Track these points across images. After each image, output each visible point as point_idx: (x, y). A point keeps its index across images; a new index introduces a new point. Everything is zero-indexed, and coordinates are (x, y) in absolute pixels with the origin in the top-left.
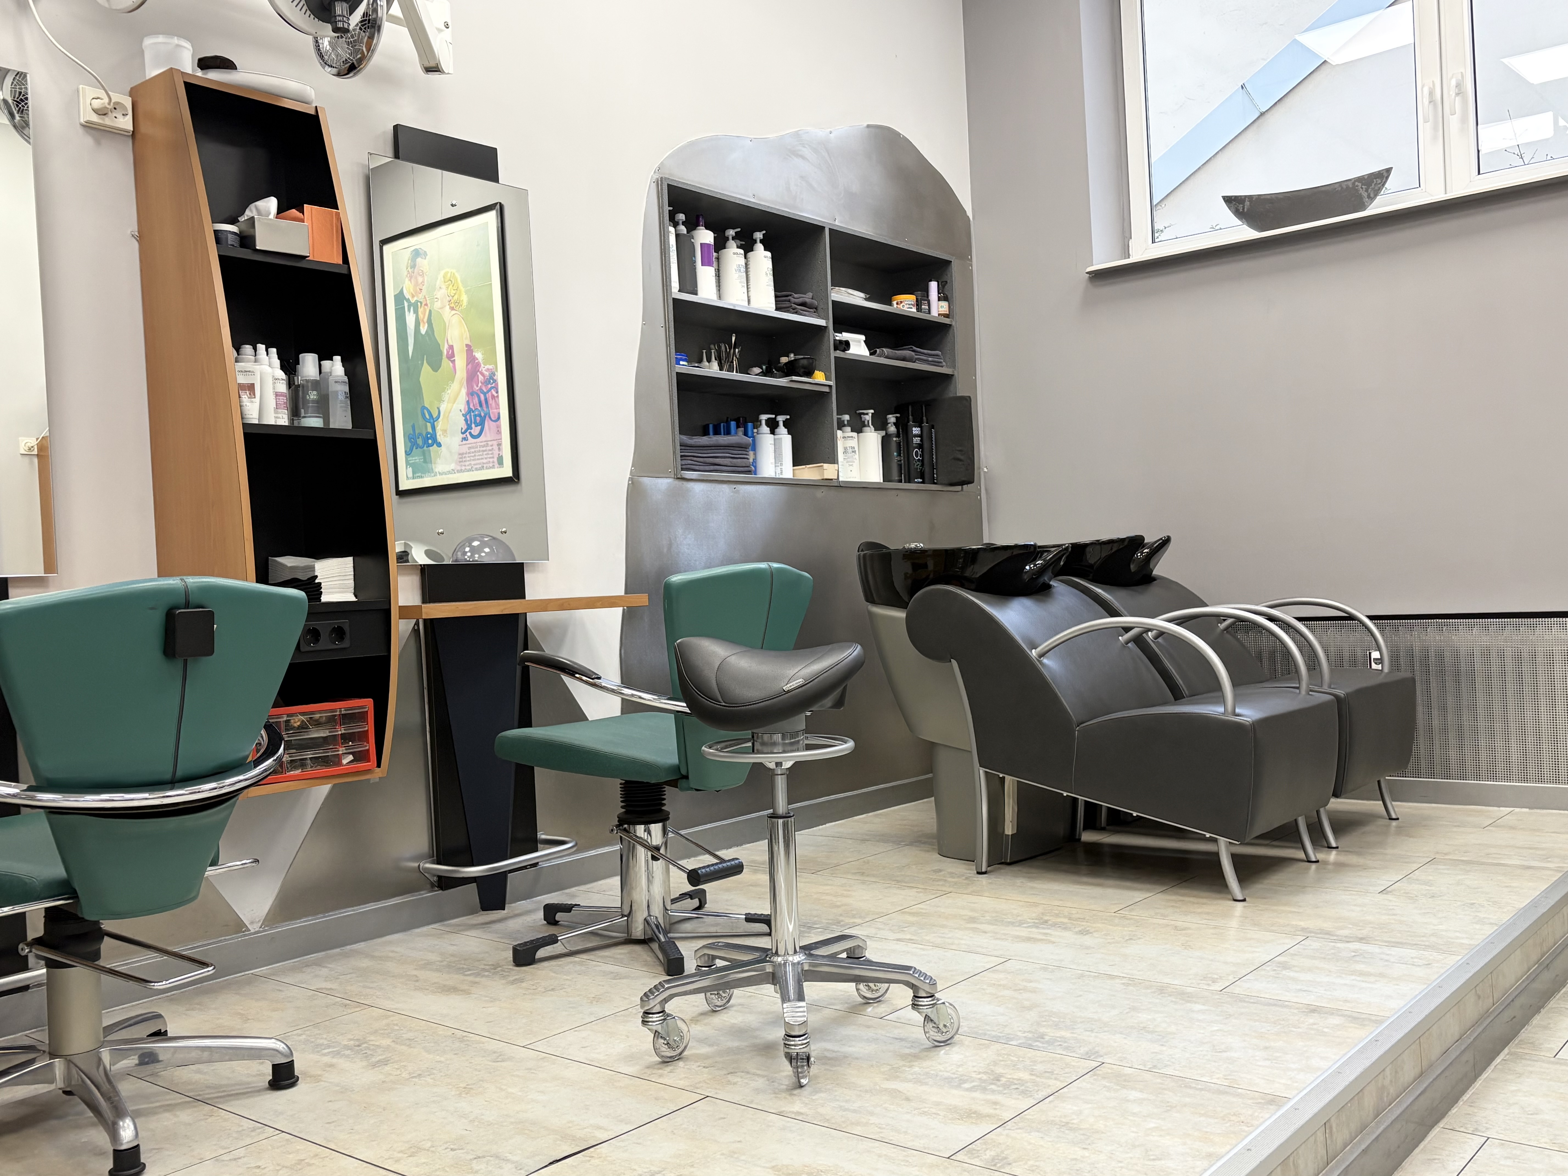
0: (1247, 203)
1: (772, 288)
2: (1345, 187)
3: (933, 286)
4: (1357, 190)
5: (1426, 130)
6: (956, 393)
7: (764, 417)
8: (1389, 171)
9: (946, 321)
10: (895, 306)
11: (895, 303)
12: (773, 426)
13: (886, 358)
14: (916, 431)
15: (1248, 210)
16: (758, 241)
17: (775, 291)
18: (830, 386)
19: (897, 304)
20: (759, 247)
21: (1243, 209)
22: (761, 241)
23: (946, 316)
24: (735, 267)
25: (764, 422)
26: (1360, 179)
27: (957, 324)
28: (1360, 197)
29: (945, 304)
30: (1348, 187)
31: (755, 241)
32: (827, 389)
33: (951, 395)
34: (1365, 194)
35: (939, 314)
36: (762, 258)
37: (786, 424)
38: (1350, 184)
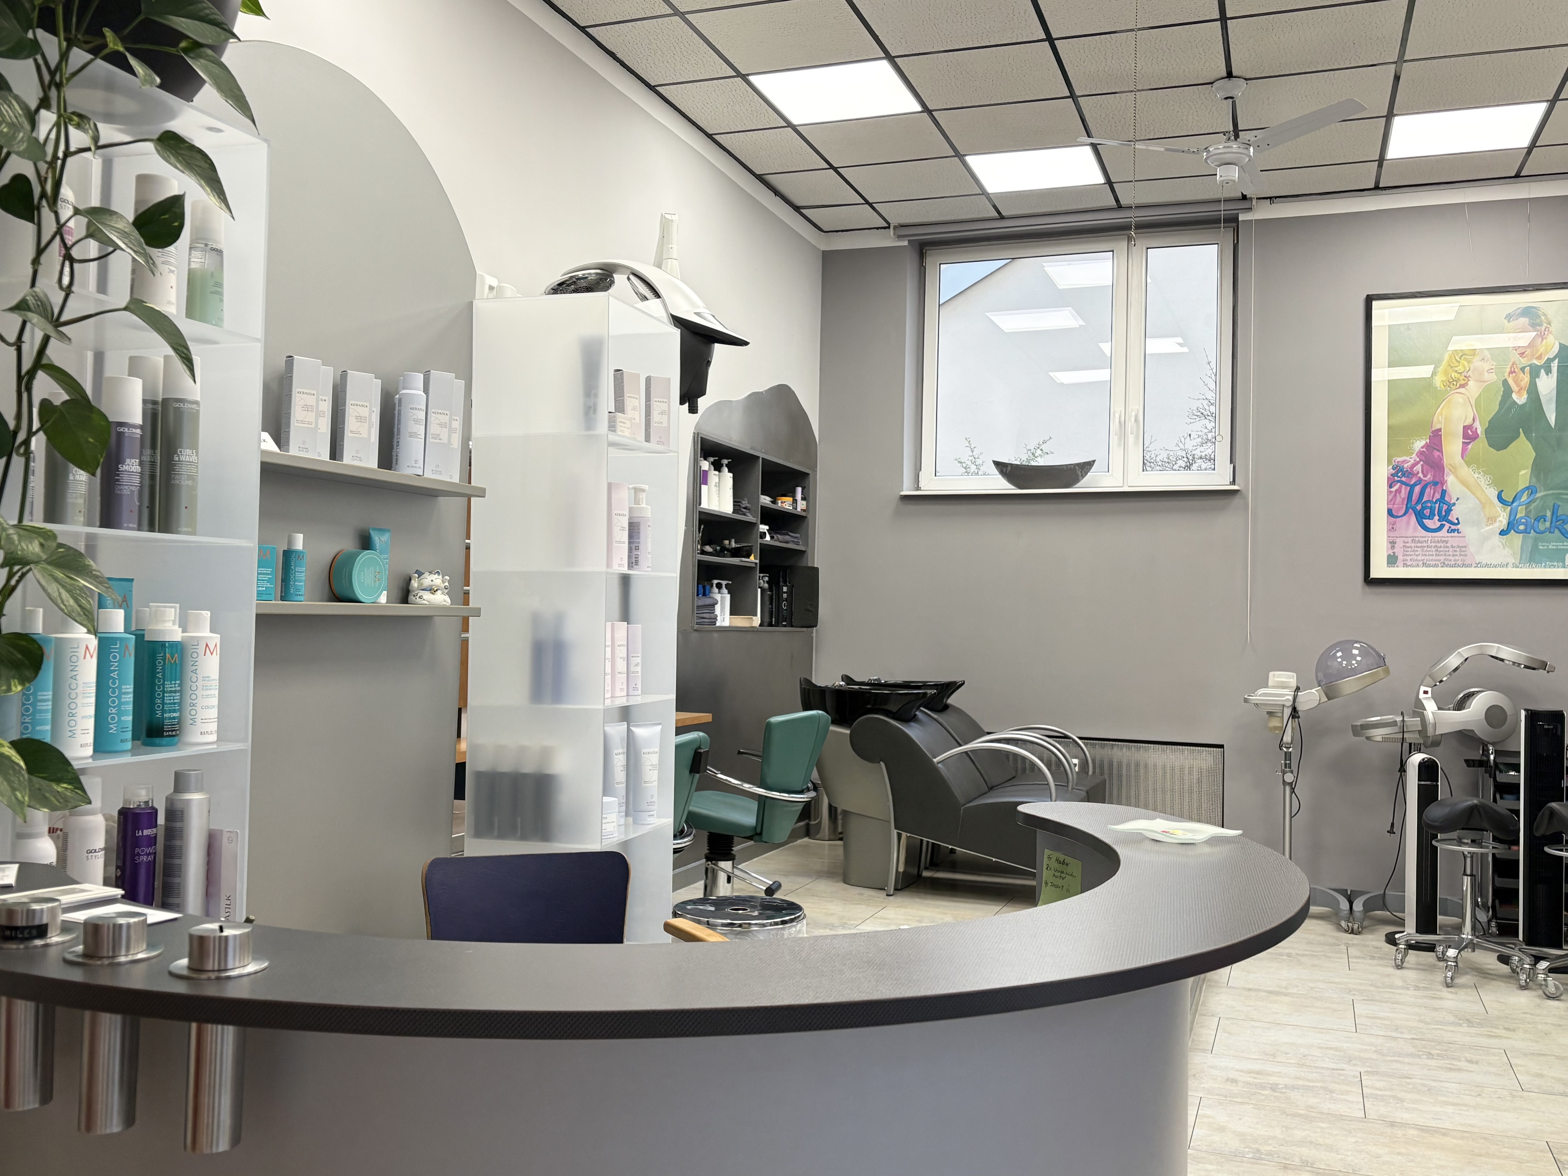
0: (1009, 468)
1: (732, 498)
2: (1069, 468)
3: (799, 490)
4: (1076, 471)
5: (1114, 440)
6: (807, 564)
7: (715, 582)
8: (1094, 461)
9: (804, 514)
10: (780, 504)
11: (780, 502)
12: (719, 586)
13: (781, 542)
14: (785, 589)
15: (1009, 472)
16: (724, 465)
17: (734, 498)
18: (756, 563)
19: (782, 502)
20: (726, 469)
21: (1006, 471)
22: (727, 465)
23: (804, 510)
24: (714, 484)
25: (714, 585)
26: (1078, 465)
27: (810, 517)
28: (1078, 475)
29: (804, 503)
30: (1071, 468)
31: (722, 465)
32: (753, 565)
33: (804, 565)
34: (1080, 474)
35: (801, 510)
36: (728, 477)
37: (727, 586)
38: (1072, 467)
